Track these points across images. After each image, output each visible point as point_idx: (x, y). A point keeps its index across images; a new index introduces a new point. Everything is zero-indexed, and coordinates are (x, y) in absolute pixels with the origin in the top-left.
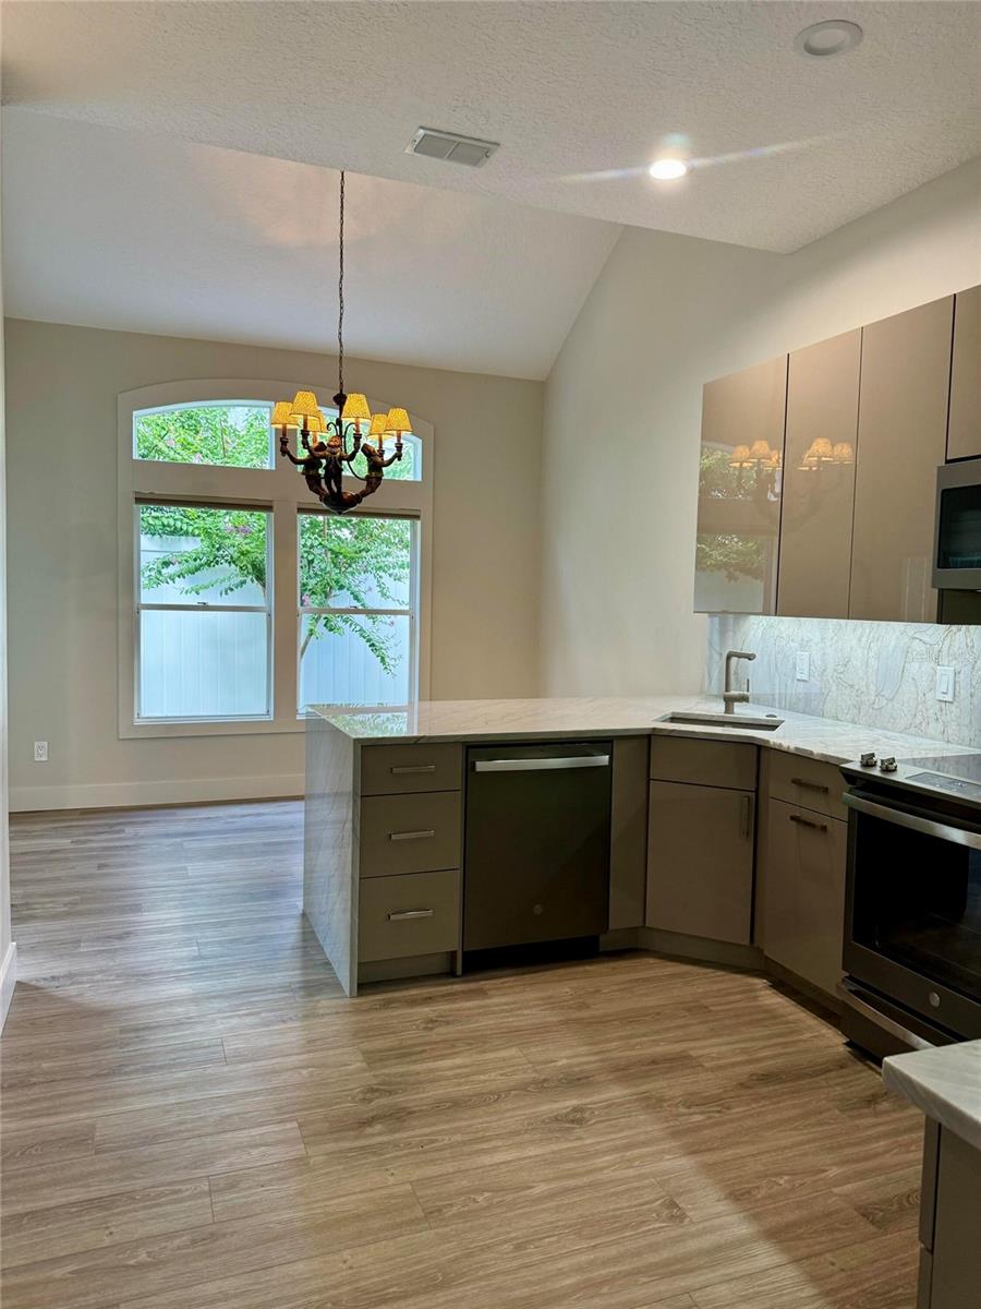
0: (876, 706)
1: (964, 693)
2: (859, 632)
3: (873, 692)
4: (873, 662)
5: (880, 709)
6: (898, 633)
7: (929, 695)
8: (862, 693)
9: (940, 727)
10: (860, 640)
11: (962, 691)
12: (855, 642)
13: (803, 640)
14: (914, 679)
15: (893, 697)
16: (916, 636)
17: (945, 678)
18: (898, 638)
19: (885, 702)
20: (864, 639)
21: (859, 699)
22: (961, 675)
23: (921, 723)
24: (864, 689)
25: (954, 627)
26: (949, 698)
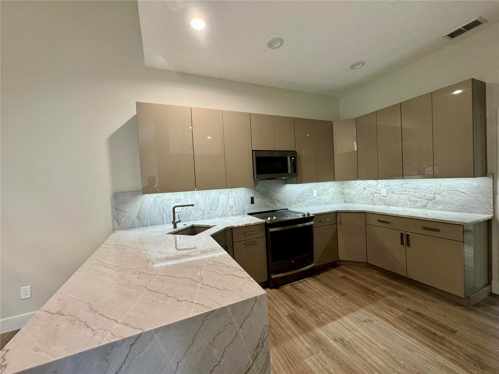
0: (210, 213)
2: (201, 194)
4: (208, 201)
6: (215, 192)
7: (227, 206)
8: (205, 210)
11: (236, 203)
13: (177, 199)
14: (222, 203)
15: (216, 209)
16: (221, 192)
17: (231, 201)
18: (215, 193)
19: (213, 211)
20: (203, 195)
21: (203, 212)
22: (235, 200)
23: (225, 213)
24: (205, 209)
25: (232, 189)
26: (233, 205)
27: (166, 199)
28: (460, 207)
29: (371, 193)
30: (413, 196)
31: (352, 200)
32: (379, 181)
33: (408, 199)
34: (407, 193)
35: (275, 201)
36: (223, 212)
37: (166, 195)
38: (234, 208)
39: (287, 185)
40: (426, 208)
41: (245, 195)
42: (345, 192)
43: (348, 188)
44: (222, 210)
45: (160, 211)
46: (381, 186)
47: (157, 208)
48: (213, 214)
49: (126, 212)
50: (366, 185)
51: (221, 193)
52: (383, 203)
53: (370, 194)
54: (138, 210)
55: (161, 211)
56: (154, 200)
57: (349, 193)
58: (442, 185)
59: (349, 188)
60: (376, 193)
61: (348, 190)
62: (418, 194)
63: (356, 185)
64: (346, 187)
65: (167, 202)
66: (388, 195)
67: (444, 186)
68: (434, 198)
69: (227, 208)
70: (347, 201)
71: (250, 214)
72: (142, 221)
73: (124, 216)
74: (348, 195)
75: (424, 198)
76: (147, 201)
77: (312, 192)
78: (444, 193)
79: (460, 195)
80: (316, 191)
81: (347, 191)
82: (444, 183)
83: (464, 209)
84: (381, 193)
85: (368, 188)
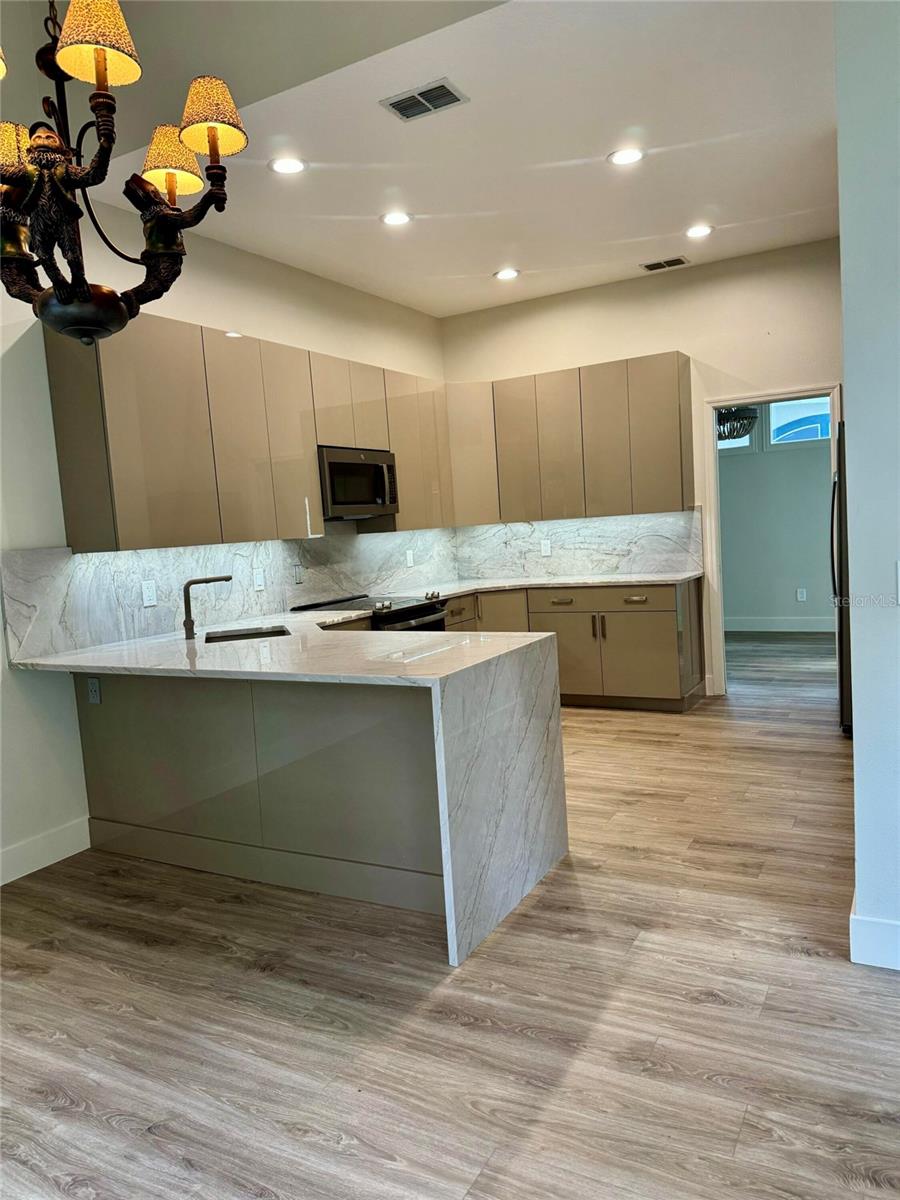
0: (217, 608)
1: (269, 583)
3: (213, 598)
5: (220, 609)
7: (251, 590)
9: (259, 607)
10: (197, 562)
12: (194, 564)
13: (144, 571)
20: (201, 561)
26: (262, 588)
27: (123, 569)
28: (663, 563)
29: (521, 552)
30: (597, 551)
31: (477, 573)
32: (535, 524)
33: (588, 557)
34: (586, 546)
35: (341, 576)
36: (244, 606)
37: (121, 558)
38: (264, 593)
39: (361, 535)
40: (618, 571)
41: (285, 560)
42: (459, 555)
43: (467, 543)
44: (241, 598)
45: (110, 604)
46: (541, 535)
47: (104, 597)
48: (223, 610)
49: (34, 606)
50: (510, 535)
51: (236, 554)
52: (544, 571)
53: (518, 554)
54: (61, 603)
55: (113, 602)
56: (95, 574)
57: (470, 557)
58: (640, 526)
59: (470, 545)
60: (530, 551)
61: (469, 549)
62: (604, 547)
63: (487, 535)
64: (463, 542)
65: (124, 578)
66: (554, 553)
67: (643, 527)
68: (629, 552)
69: (251, 595)
70: (466, 575)
71: (294, 610)
72: (71, 634)
73: (30, 618)
74: (469, 560)
75: (615, 553)
76: (80, 574)
77: (404, 554)
78: (643, 541)
79: (663, 544)
80: (411, 552)
81: (466, 551)
82: (643, 524)
83: (670, 566)
84: (540, 551)
85: (513, 543)
